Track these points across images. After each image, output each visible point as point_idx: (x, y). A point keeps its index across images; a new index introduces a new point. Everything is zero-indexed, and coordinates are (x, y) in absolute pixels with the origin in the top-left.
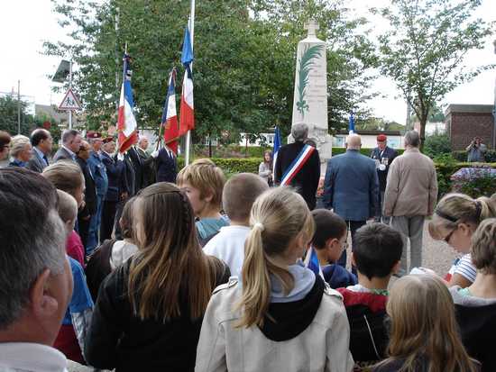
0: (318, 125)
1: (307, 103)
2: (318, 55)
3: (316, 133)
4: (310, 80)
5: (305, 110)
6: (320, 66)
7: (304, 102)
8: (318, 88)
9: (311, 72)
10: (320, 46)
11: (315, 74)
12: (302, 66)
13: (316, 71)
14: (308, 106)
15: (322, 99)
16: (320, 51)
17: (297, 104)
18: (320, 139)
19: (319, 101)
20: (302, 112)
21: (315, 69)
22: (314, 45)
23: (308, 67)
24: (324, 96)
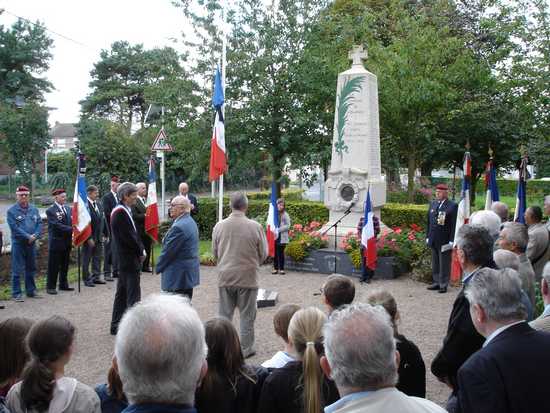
0: (355, 169)
1: (346, 144)
2: (358, 89)
3: (353, 177)
4: (350, 117)
5: (343, 151)
6: (361, 101)
7: (343, 143)
8: (357, 127)
9: (349, 109)
10: (361, 78)
11: (355, 110)
12: (341, 103)
13: (356, 107)
14: (346, 147)
15: (363, 138)
16: (362, 84)
17: (336, 145)
18: (357, 185)
19: (359, 141)
20: (340, 153)
21: (356, 104)
22: (356, 77)
23: (348, 102)
24: (364, 135)
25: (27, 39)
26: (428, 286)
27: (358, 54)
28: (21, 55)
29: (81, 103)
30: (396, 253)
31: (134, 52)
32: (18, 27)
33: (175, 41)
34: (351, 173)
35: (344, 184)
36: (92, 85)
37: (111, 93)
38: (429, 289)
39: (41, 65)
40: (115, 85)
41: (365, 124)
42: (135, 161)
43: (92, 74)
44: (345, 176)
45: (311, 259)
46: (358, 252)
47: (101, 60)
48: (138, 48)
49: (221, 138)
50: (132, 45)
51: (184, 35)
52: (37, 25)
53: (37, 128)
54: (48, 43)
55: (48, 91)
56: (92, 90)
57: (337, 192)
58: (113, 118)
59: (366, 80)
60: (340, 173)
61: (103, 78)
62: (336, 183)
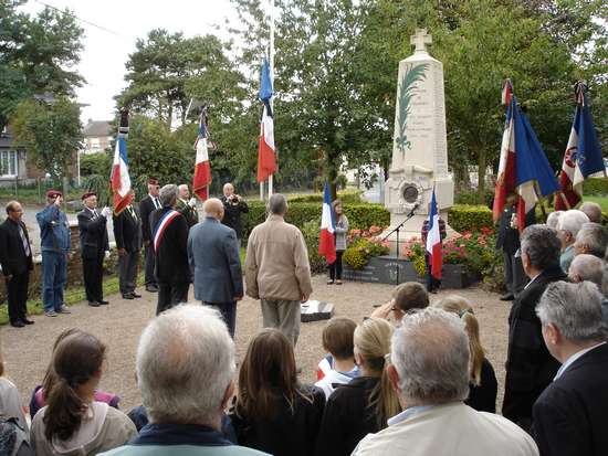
0: (419, 167)
1: (408, 140)
2: (422, 77)
3: (417, 177)
4: (412, 109)
5: (405, 147)
6: (425, 91)
7: (405, 138)
9: (413, 100)
10: (424, 65)
11: (418, 101)
12: (403, 93)
13: (419, 98)
14: (409, 143)
15: (428, 132)
16: (426, 72)
17: (398, 140)
18: (421, 185)
19: (423, 136)
20: (402, 150)
21: (419, 94)
22: (418, 64)
23: (410, 93)
24: (428, 130)
25: (55, 29)
26: (501, 296)
27: (421, 39)
28: (49, 47)
29: (116, 98)
30: (466, 260)
31: (173, 42)
32: (45, 16)
33: (218, 28)
34: (414, 171)
35: (406, 184)
36: (127, 78)
37: (149, 87)
38: (502, 299)
39: (71, 57)
40: (153, 78)
41: (430, 116)
42: (177, 162)
43: (128, 66)
44: (408, 175)
45: (370, 267)
46: (422, 258)
47: (138, 51)
48: (177, 36)
49: (269, 134)
50: (171, 33)
51: (227, 21)
52: (66, 14)
53: (68, 127)
54: (79, 32)
55: (80, 86)
56: (128, 84)
57: (399, 193)
58: (151, 114)
59: (431, 68)
60: (402, 171)
61: (139, 70)
62: (398, 182)
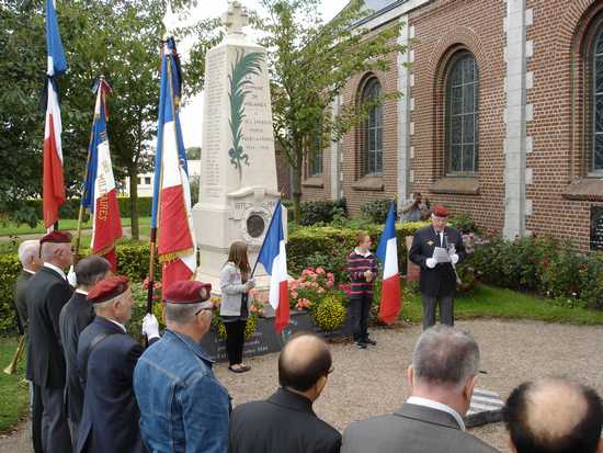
1: (245, 151)
2: (257, 70)
5: (242, 162)
6: (260, 88)
7: (240, 150)
8: (258, 126)
9: (246, 100)
10: (257, 54)
11: (254, 101)
13: (255, 97)
14: (246, 156)
15: (265, 143)
16: (261, 64)
18: (271, 212)
20: (238, 166)
21: (254, 92)
22: (251, 51)
23: (243, 89)
24: (267, 139)
27: (237, 17)
35: (252, 213)
41: (269, 123)
44: (257, 200)
57: (244, 225)
59: (266, 58)
62: (241, 210)
